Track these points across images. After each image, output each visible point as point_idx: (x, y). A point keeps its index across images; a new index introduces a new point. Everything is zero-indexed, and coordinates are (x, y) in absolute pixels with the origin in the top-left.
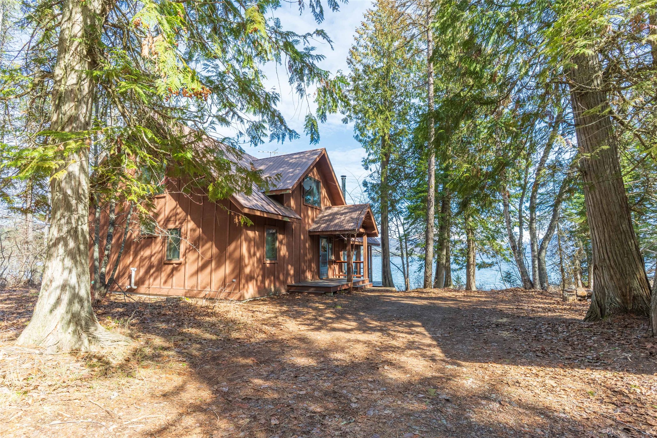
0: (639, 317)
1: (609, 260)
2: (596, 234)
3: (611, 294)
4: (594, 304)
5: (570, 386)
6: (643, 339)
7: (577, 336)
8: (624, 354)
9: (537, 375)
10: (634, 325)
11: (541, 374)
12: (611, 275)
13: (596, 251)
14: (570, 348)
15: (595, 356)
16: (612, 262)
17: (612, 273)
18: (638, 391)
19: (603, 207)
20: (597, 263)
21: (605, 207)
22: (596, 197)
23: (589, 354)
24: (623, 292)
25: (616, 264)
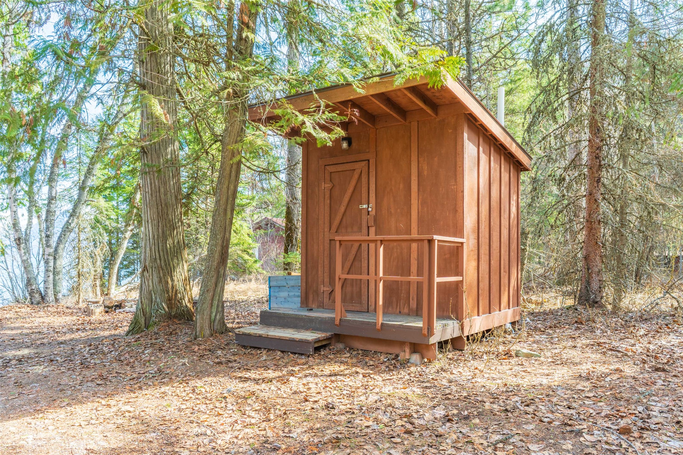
0: (180, 322)
1: (160, 260)
2: (150, 228)
3: (158, 300)
4: (138, 312)
5: (146, 405)
6: (189, 344)
7: (129, 352)
8: (181, 361)
9: (109, 406)
10: (178, 331)
11: (112, 403)
12: (160, 277)
13: (148, 249)
14: (128, 368)
15: (156, 369)
16: (162, 262)
17: (162, 275)
18: (203, 390)
19: (160, 197)
20: (147, 264)
21: (162, 196)
22: (155, 183)
23: (149, 369)
24: (169, 295)
25: (166, 265)
